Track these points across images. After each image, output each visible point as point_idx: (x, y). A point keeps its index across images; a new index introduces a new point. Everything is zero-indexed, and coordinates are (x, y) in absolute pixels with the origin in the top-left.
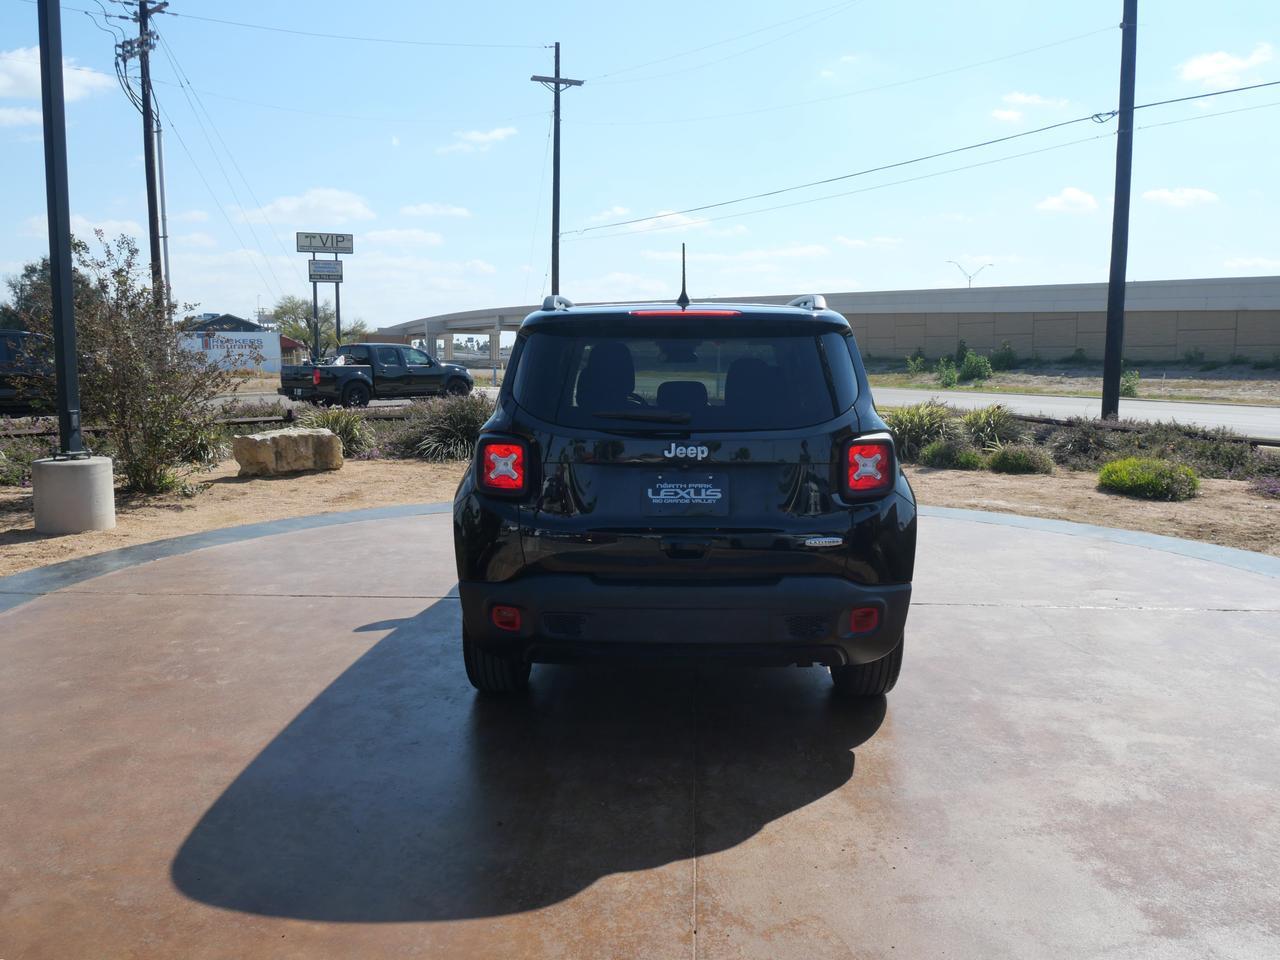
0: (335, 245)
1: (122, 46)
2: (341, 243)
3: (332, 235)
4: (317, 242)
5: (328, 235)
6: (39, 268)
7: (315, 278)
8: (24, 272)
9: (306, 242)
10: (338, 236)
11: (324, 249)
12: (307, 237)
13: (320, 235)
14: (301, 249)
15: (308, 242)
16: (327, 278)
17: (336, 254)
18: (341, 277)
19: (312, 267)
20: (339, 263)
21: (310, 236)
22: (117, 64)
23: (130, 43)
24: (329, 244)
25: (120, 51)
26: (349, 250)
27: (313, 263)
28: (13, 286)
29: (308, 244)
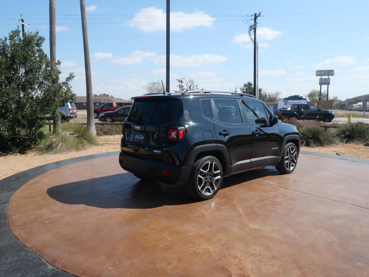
0: (328, 73)
1: (250, 27)
2: (330, 73)
3: (327, 70)
4: (323, 73)
5: (326, 70)
6: (247, 84)
7: (321, 84)
8: (244, 86)
9: (319, 73)
10: (329, 70)
11: (325, 75)
12: (319, 71)
13: (324, 71)
14: (317, 75)
15: (320, 73)
16: (325, 84)
17: (328, 76)
18: (329, 83)
19: (320, 80)
20: (329, 79)
21: (320, 71)
22: (249, 32)
23: (252, 26)
24: (326, 73)
25: (250, 28)
26: (333, 75)
27: (321, 79)
28: (241, 89)
29: (320, 74)
